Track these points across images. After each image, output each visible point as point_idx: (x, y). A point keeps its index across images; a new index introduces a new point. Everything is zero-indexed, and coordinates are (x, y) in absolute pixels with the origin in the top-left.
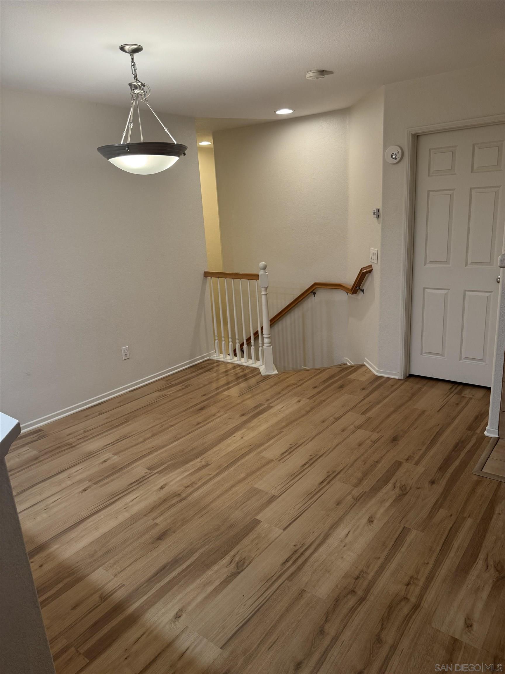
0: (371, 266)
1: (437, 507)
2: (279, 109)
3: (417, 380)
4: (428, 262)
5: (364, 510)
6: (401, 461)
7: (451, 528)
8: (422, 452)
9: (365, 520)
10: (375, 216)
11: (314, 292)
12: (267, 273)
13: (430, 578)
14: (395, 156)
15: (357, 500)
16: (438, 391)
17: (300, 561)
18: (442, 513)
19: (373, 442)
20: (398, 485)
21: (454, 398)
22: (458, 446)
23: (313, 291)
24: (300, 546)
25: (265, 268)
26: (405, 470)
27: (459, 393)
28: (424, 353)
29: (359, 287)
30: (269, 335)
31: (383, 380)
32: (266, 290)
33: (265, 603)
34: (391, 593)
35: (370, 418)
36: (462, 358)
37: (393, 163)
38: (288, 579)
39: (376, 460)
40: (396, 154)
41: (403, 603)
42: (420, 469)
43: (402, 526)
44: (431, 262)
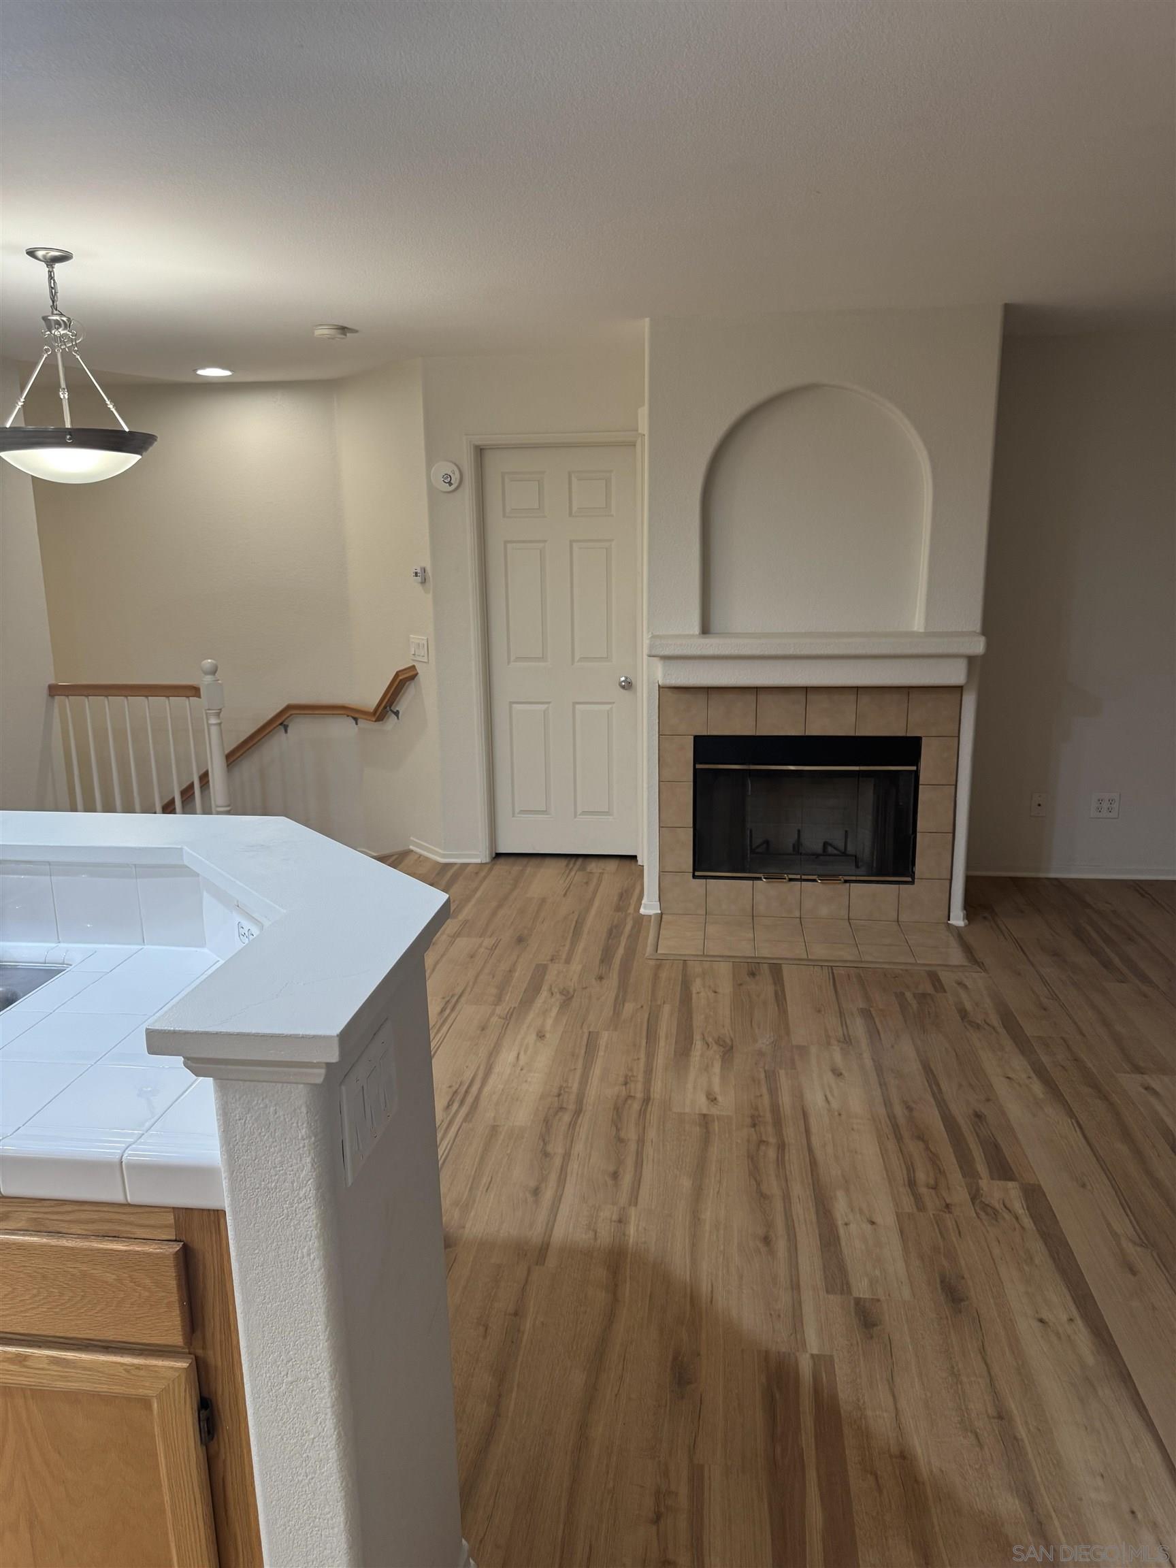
0: (414, 667)
1: (619, 1003)
2: (203, 367)
3: (511, 860)
4: (512, 658)
5: (525, 1026)
6: (545, 963)
7: (649, 1019)
8: (567, 948)
9: (532, 1037)
10: (419, 579)
11: (285, 723)
12: (219, 682)
13: (649, 1071)
14: (449, 479)
15: (508, 1018)
16: (551, 870)
17: (470, 1100)
18: (629, 1007)
19: (489, 949)
20: (555, 990)
21: (577, 876)
22: (613, 932)
23: (284, 721)
24: (457, 1086)
25: (214, 671)
26: (556, 972)
27: (582, 869)
28: (518, 814)
29: (390, 708)
30: (229, 806)
31: (455, 868)
32: (218, 715)
33: (448, 1153)
34: (610, 1097)
35: (466, 922)
36: (578, 813)
37: (445, 490)
38: (465, 1120)
39: (508, 969)
40: (450, 477)
41: (629, 1102)
42: (576, 967)
43: (586, 1031)
44: (518, 659)
